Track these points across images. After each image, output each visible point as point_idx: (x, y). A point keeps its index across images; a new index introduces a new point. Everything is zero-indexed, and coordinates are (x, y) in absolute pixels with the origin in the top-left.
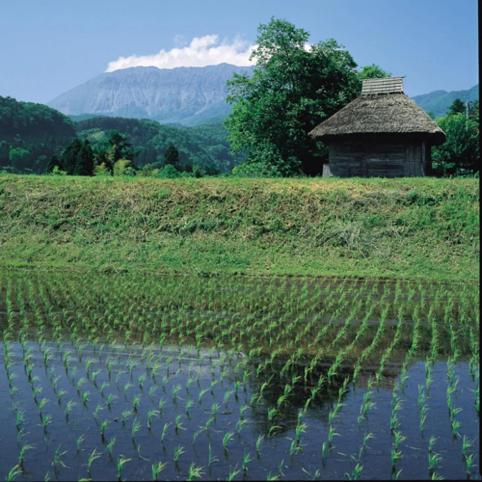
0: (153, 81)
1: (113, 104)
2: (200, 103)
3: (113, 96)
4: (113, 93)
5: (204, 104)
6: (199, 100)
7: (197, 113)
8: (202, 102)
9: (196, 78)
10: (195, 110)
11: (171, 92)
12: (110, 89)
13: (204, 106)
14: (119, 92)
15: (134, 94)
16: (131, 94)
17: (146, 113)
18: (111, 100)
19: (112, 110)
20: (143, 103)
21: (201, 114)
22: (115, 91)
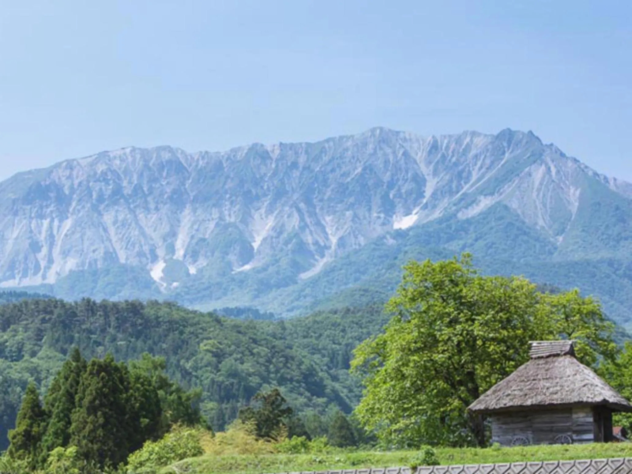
0: (169, 190)
1: (51, 261)
2: (312, 248)
3: (51, 237)
4: (51, 228)
5: (322, 250)
6: (309, 239)
7: (305, 276)
8: (316, 243)
9: (296, 174)
10: (298, 268)
11: (221, 218)
12: (41, 217)
13: (323, 256)
14: (68, 224)
15: (112, 231)
16: (105, 230)
17: (149, 283)
18: (45, 250)
19: (51, 279)
20: (141, 254)
21: (314, 282)
22: (56, 223)
